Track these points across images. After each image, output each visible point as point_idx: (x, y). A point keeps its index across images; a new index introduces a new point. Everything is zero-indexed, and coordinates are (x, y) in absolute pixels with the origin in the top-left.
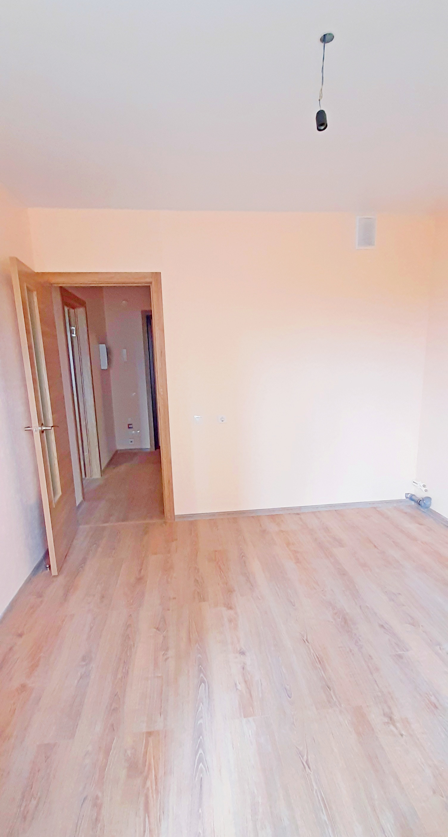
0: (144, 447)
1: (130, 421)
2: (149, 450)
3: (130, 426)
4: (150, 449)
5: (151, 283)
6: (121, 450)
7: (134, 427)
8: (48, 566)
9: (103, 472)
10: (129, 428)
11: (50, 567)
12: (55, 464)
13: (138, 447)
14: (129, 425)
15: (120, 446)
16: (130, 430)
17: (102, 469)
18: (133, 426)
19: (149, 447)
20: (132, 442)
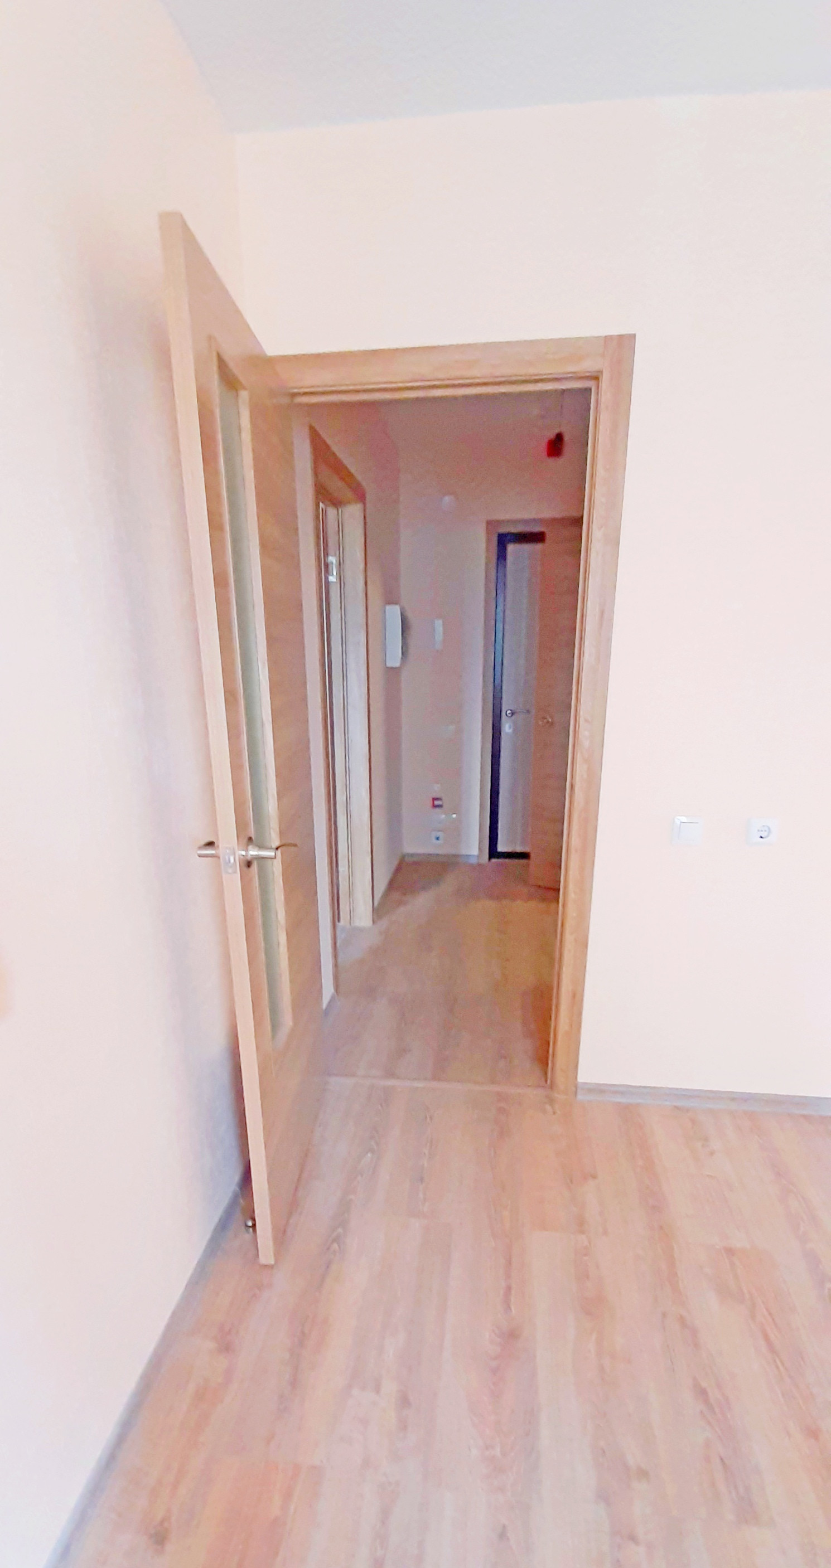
0: (464, 852)
1: (436, 790)
2: (474, 861)
3: (437, 803)
4: (478, 856)
5: (596, 378)
6: (412, 855)
7: (445, 806)
8: (250, 1224)
9: (378, 912)
10: (434, 806)
11: (254, 1226)
12: (279, 943)
13: (452, 851)
14: (434, 799)
15: (412, 847)
16: (437, 810)
17: (376, 904)
18: (446, 802)
19: (475, 852)
20: (438, 839)
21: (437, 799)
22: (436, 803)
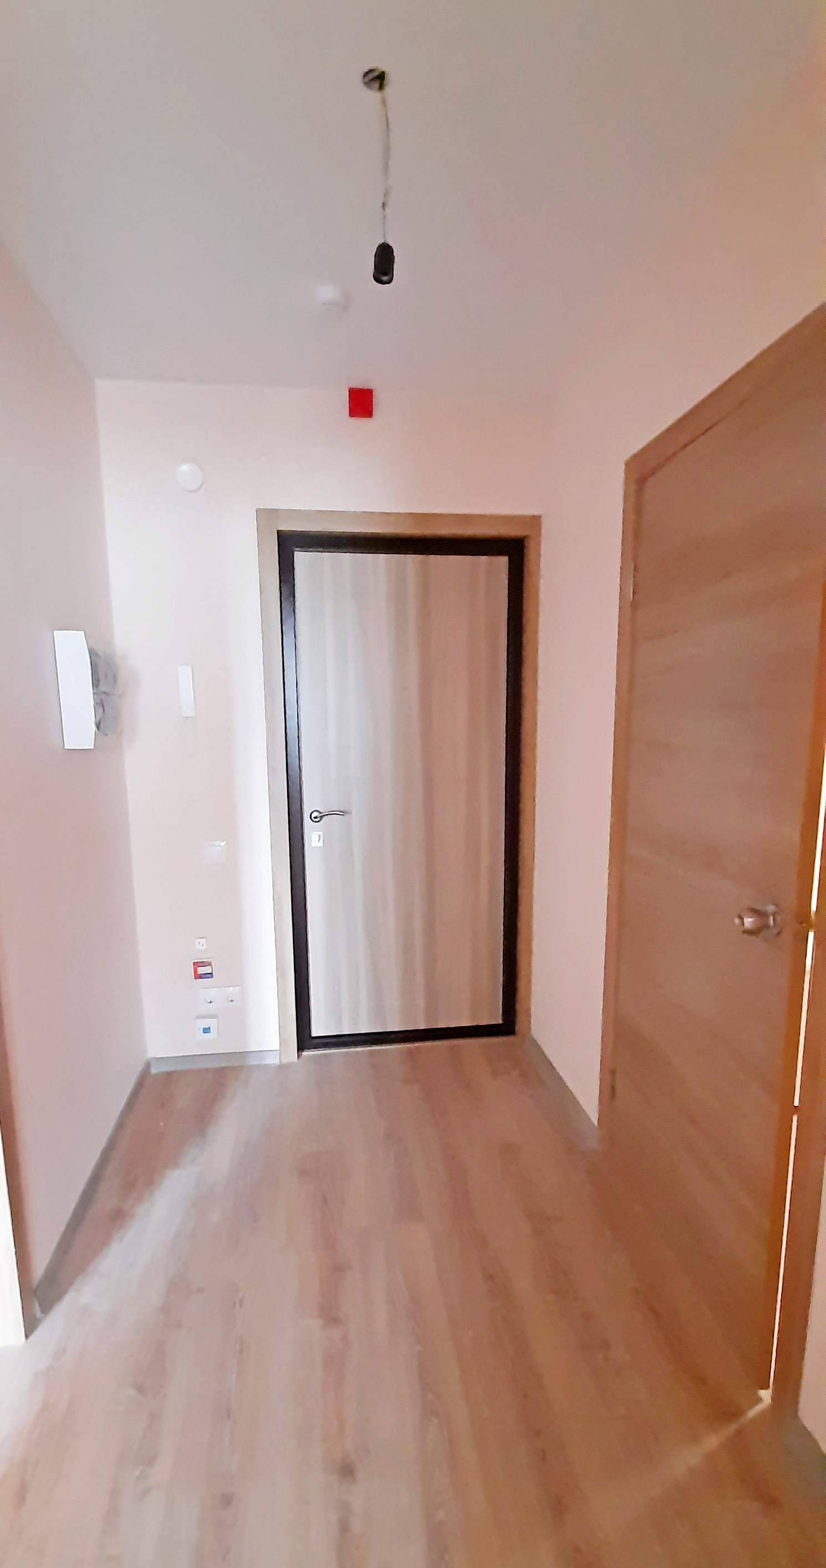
0: (253, 1047)
1: (201, 948)
2: (273, 1060)
3: (201, 970)
4: (281, 1051)
6: (163, 1061)
10: (198, 976)
14: (197, 965)
15: (162, 1047)
16: (204, 983)
18: (216, 968)
19: (272, 1042)
20: (206, 1030)
21: (203, 964)
22: (201, 972)
